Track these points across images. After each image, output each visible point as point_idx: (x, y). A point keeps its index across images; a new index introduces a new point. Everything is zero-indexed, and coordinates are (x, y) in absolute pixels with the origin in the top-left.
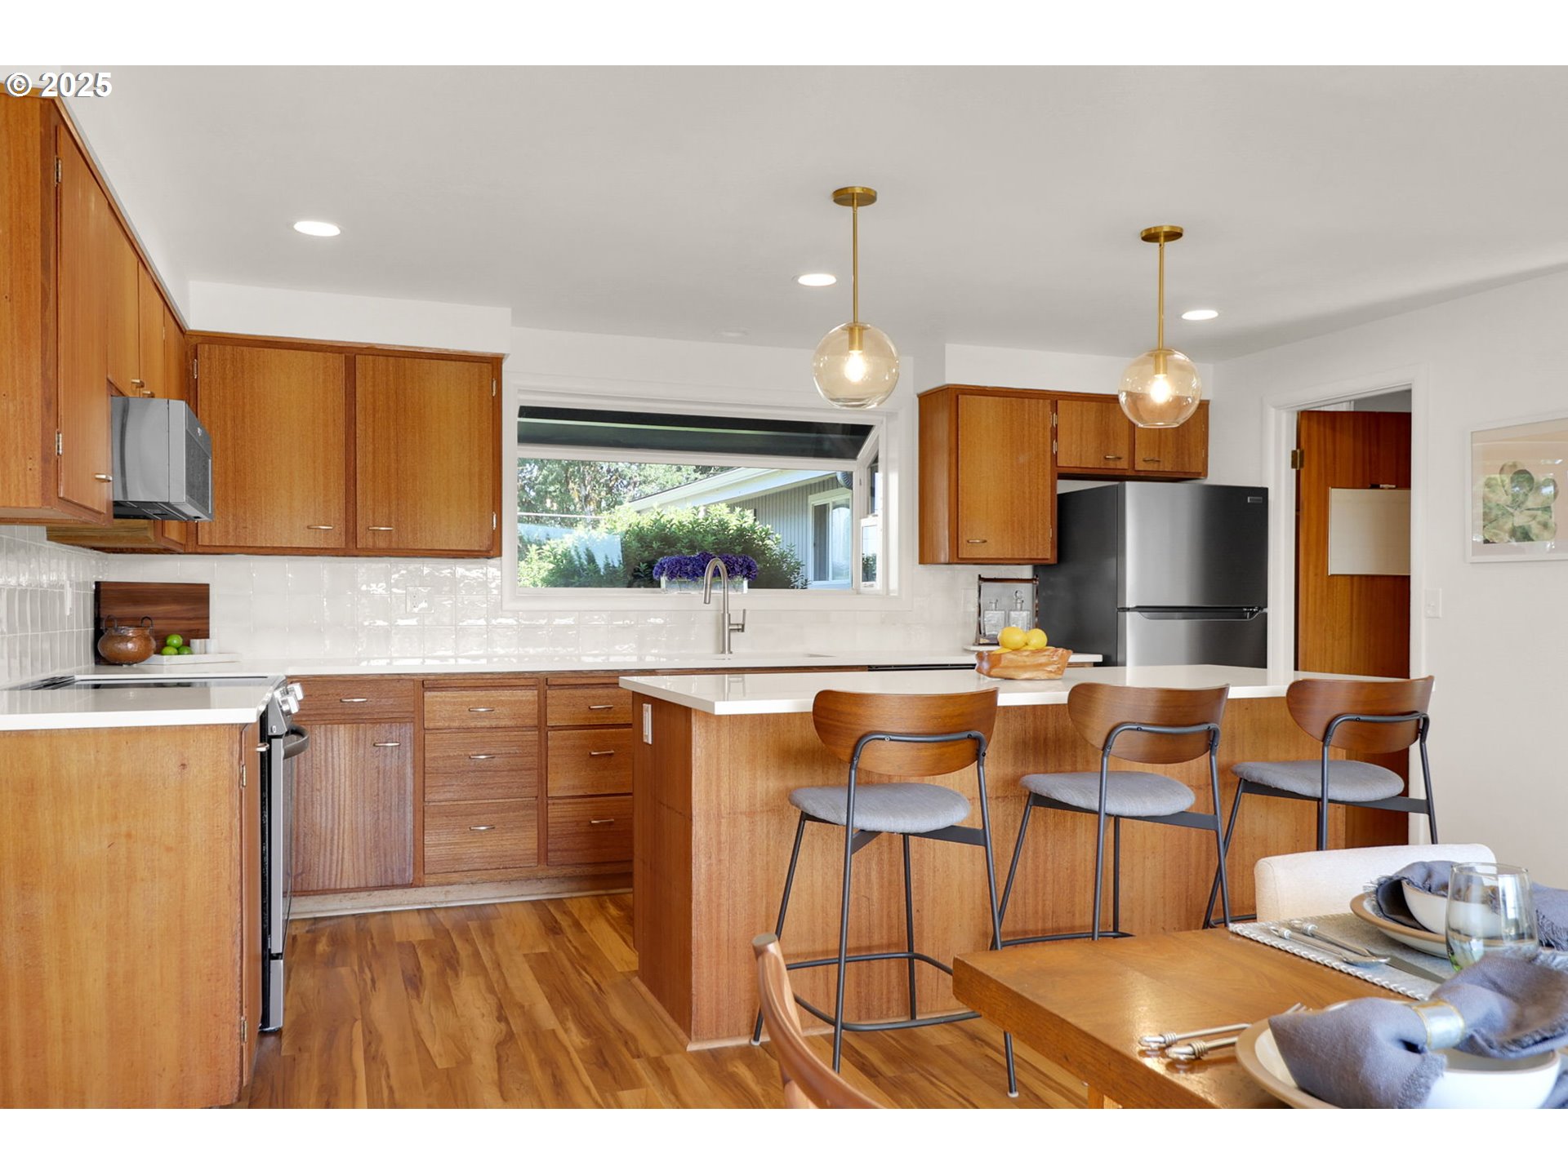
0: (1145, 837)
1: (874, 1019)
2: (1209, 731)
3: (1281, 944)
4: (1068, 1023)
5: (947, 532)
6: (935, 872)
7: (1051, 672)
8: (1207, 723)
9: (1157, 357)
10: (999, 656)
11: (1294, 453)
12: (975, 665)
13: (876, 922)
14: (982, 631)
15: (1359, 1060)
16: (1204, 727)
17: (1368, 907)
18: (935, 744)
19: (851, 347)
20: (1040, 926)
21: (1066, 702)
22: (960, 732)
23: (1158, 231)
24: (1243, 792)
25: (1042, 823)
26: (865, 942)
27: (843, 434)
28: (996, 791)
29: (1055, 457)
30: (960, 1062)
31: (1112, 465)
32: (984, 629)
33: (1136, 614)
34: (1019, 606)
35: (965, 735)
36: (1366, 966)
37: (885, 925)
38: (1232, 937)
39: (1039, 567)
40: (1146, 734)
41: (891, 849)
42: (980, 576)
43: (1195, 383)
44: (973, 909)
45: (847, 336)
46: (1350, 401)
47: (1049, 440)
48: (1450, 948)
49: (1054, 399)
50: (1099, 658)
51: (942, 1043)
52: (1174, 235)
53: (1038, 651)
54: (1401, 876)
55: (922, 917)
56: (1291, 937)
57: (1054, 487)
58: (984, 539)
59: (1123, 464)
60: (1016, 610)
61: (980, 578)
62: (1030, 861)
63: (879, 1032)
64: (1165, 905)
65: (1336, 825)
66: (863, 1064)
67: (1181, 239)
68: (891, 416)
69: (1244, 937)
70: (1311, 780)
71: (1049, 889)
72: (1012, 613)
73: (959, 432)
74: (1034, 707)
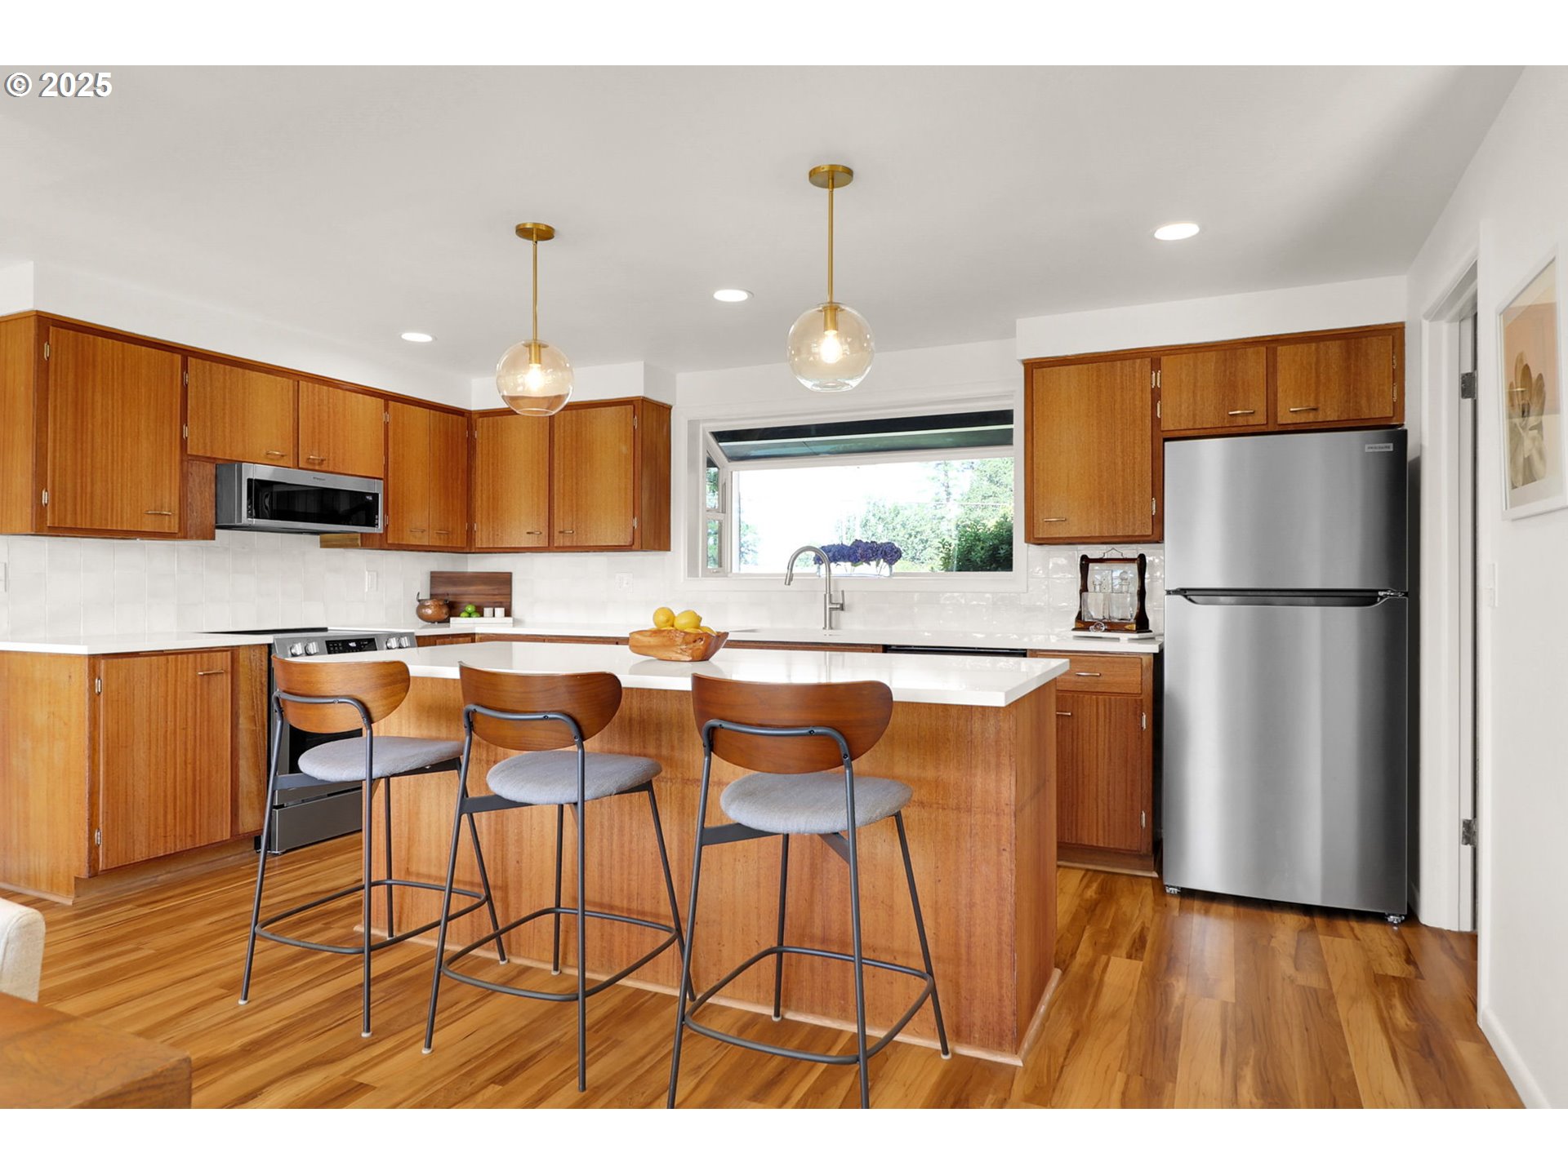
11: (1467, 377)
29: (1157, 421)
31: (1240, 422)
33: (1179, 597)
34: (1125, 588)
42: (1085, 556)
47: (1150, 405)
49: (1154, 357)
57: (1157, 456)
58: (1064, 517)
59: (1259, 419)
61: (1084, 559)
73: (1035, 408)
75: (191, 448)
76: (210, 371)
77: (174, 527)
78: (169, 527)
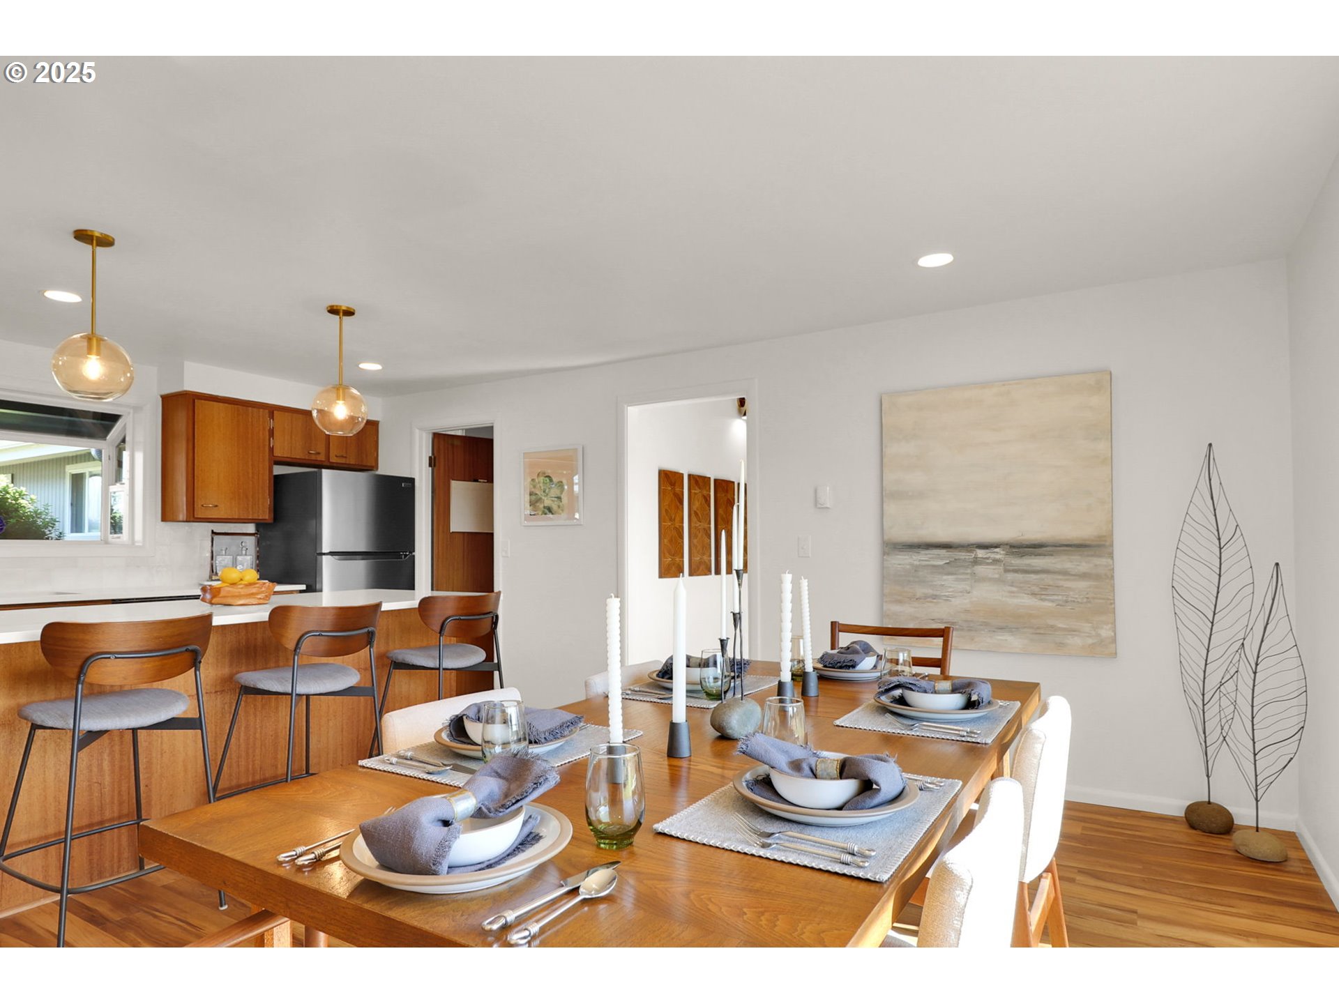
0: (329, 706)
1: (106, 877)
2: (369, 632)
3: (390, 768)
4: (226, 857)
5: (185, 499)
6: (162, 754)
7: (260, 599)
8: (367, 627)
9: (338, 389)
10: (218, 590)
11: (430, 458)
12: (200, 596)
13: (107, 801)
14: (214, 571)
15: (411, 839)
16: (366, 630)
17: (444, 736)
18: (157, 658)
19: (89, 351)
20: (250, 780)
21: (267, 619)
22: (179, 647)
23: (339, 308)
24: (394, 669)
25: (252, 706)
26: (97, 819)
27: (94, 419)
28: (216, 687)
29: (271, 450)
30: (181, 894)
31: (313, 457)
32: (216, 569)
33: (329, 557)
34: (244, 552)
35: (184, 649)
36: (439, 773)
37: (116, 802)
38: (360, 769)
39: (260, 525)
40: (326, 638)
41: (122, 742)
42: (212, 531)
43: (363, 409)
44: (196, 776)
45: (85, 344)
46: (463, 429)
47: (267, 437)
48: (483, 753)
49: (272, 410)
50: (303, 587)
51: (165, 884)
52: (349, 313)
53: (250, 584)
54: (462, 714)
55: (151, 791)
56: (397, 762)
57: (271, 470)
58: (216, 504)
59: (322, 458)
60: (242, 555)
61: (213, 532)
62: (242, 734)
63: (110, 887)
64: (342, 749)
65: (450, 683)
66: (93, 916)
67: (353, 317)
68: (137, 409)
69: (367, 768)
70: (434, 658)
71: (258, 751)
72: (239, 558)
73: (196, 427)
74: (246, 624)
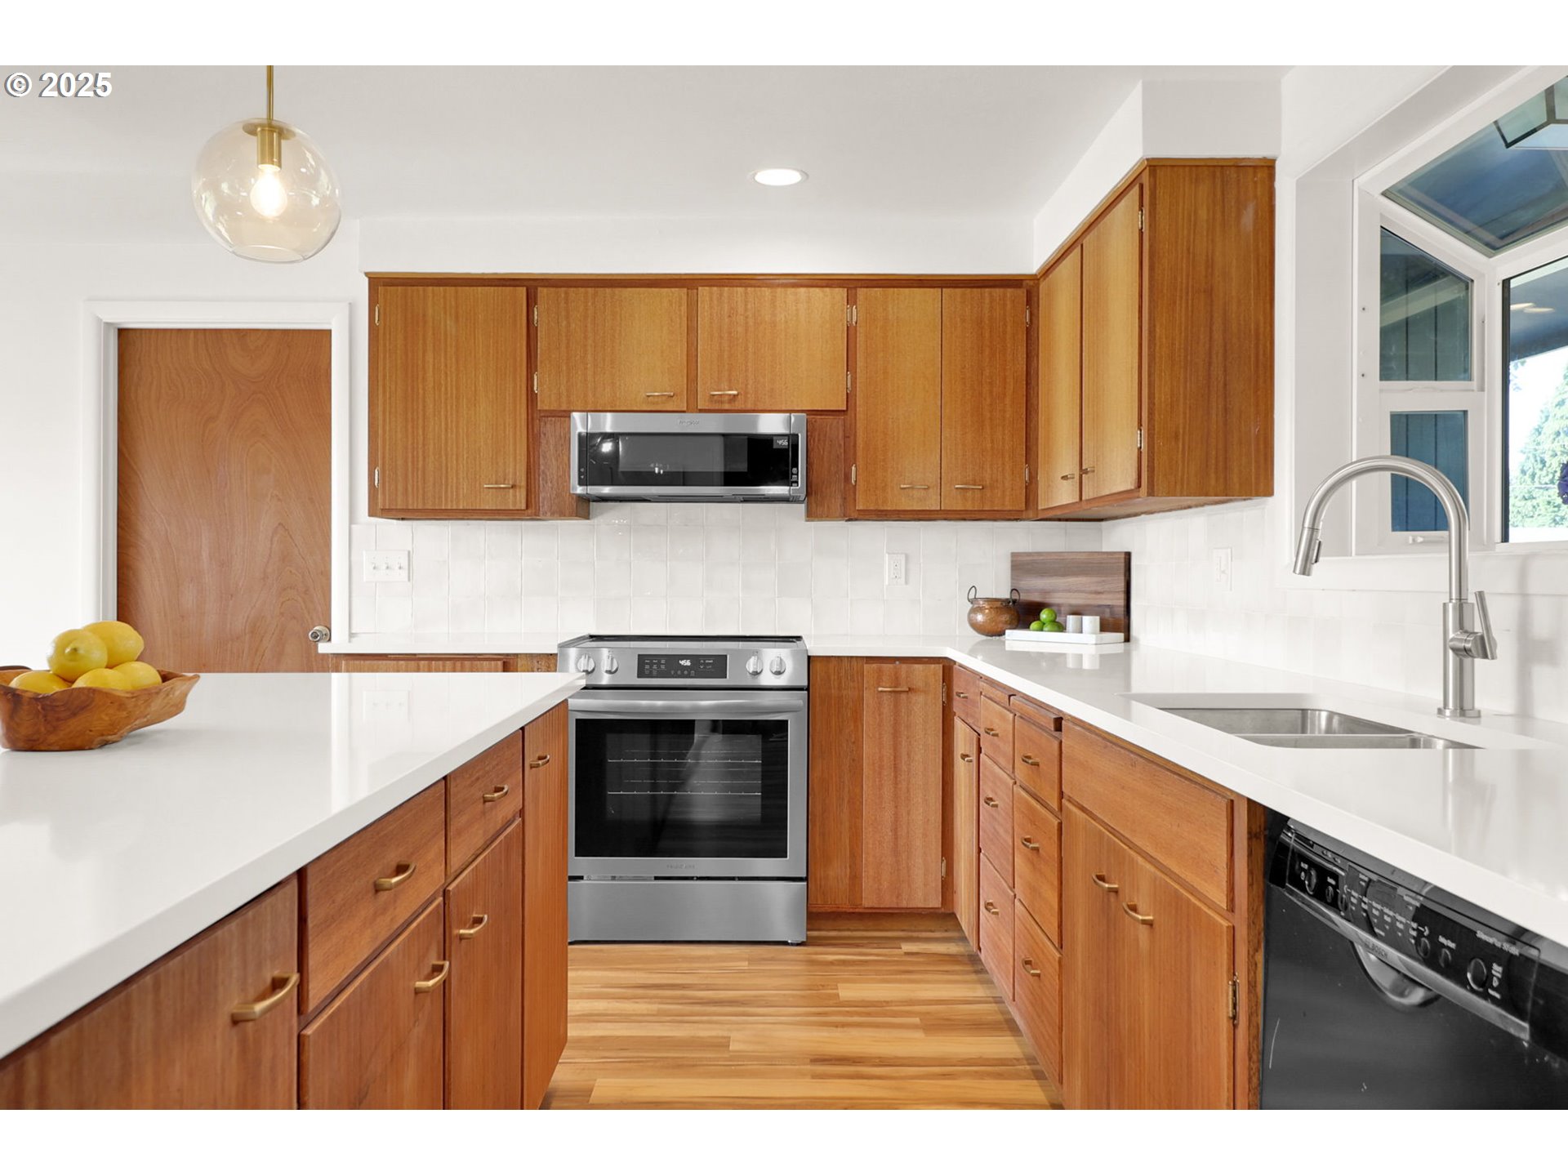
75: (543, 402)
76: (567, 301)
77: (521, 502)
78: (515, 503)
